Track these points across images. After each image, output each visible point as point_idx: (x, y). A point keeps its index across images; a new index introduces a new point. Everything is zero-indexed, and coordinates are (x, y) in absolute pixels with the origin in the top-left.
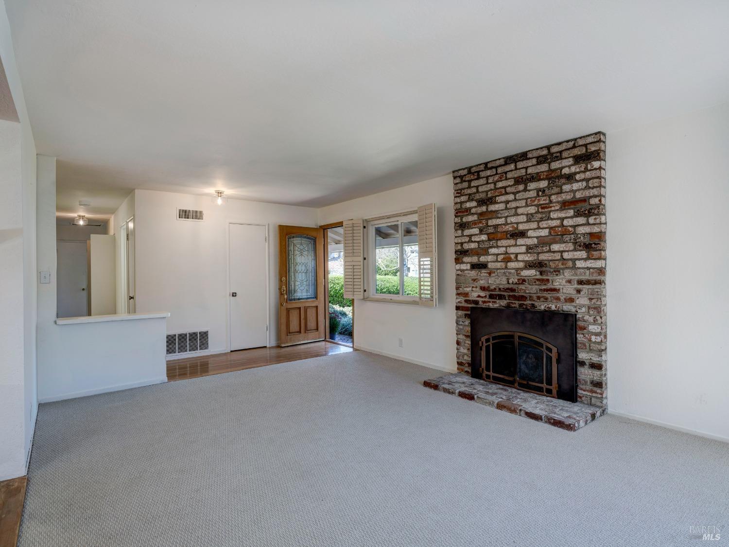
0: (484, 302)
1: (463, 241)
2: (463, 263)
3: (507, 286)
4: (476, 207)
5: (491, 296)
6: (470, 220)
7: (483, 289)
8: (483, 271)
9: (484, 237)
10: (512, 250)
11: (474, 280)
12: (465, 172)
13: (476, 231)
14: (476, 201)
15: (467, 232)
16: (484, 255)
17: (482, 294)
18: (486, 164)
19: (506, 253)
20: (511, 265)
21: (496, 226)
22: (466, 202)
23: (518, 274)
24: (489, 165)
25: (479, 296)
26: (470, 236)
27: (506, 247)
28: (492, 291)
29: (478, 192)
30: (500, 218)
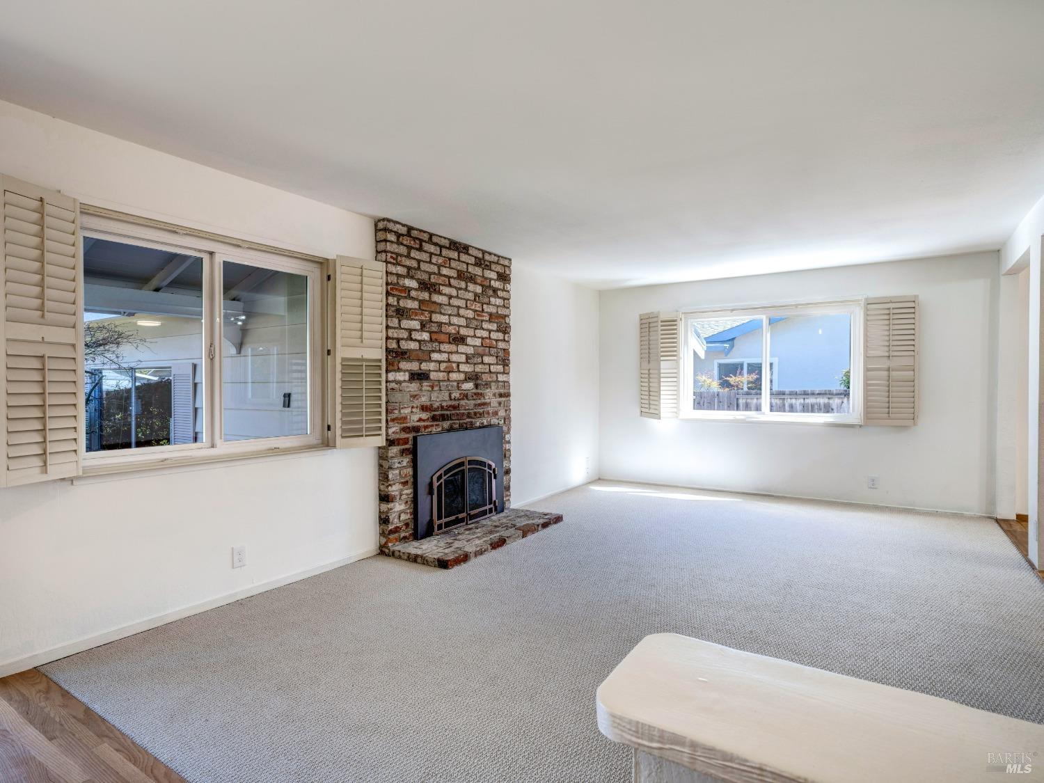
0: (426, 427)
1: (401, 336)
2: (399, 370)
3: (450, 403)
4: (416, 290)
5: (434, 418)
6: (409, 306)
7: (424, 408)
8: (425, 384)
9: (426, 336)
10: (454, 358)
11: (414, 397)
12: (404, 230)
13: (415, 324)
14: (418, 280)
15: (406, 324)
16: (426, 361)
17: (424, 416)
18: (431, 235)
19: (449, 361)
20: (454, 376)
21: (440, 324)
22: (404, 277)
23: (458, 387)
24: (435, 239)
25: (420, 420)
26: (410, 331)
27: (449, 353)
28: (436, 410)
29: (419, 268)
30: (444, 314)
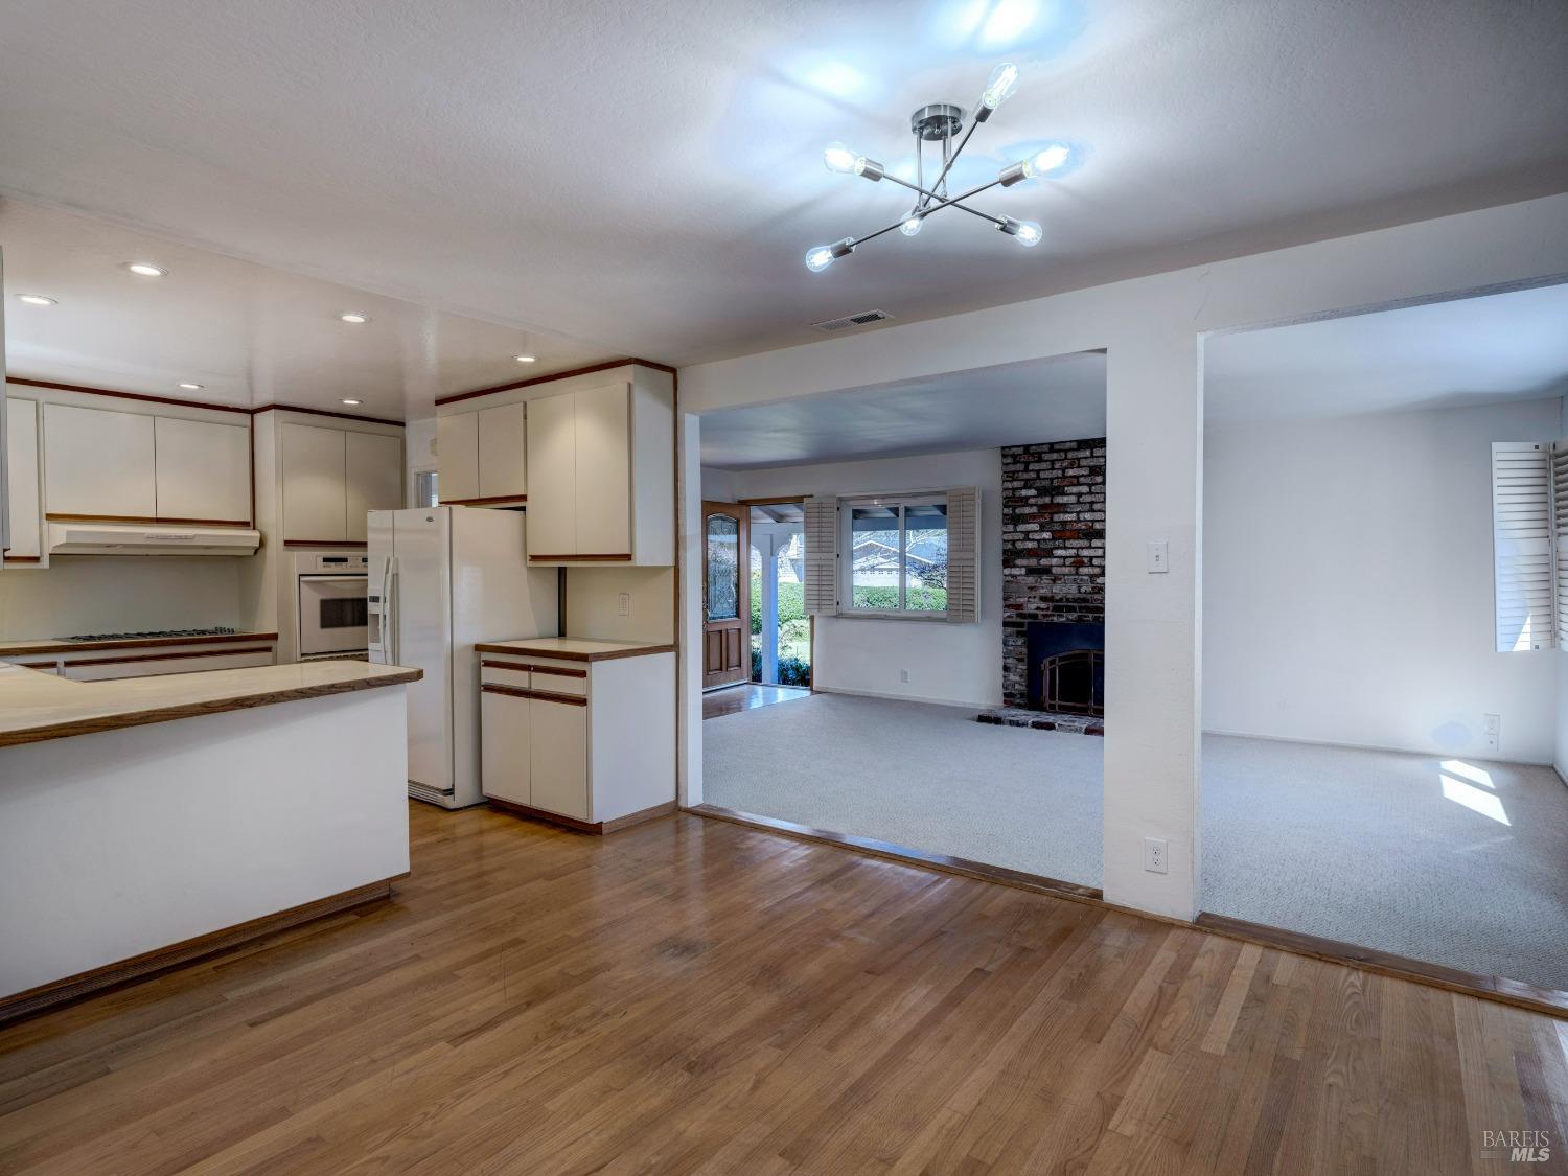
0: (1045, 616)
1: (1016, 538)
2: (1015, 566)
3: (1078, 596)
4: (1034, 497)
5: (1056, 609)
6: (1027, 512)
7: (1044, 599)
8: (1045, 577)
9: (1047, 535)
10: (1085, 553)
11: (1031, 588)
12: (1021, 451)
13: (1035, 527)
14: (1035, 489)
15: (1021, 527)
16: (1046, 557)
17: (1043, 606)
18: (1052, 444)
19: (1077, 556)
20: (1084, 570)
21: (1065, 523)
22: (1021, 489)
23: (1092, 582)
24: (1056, 447)
25: (1038, 609)
26: (1027, 533)
27: (1078, 548)
28: (1057, 601)
29: (1038, 477)
30: (1072, 513)
